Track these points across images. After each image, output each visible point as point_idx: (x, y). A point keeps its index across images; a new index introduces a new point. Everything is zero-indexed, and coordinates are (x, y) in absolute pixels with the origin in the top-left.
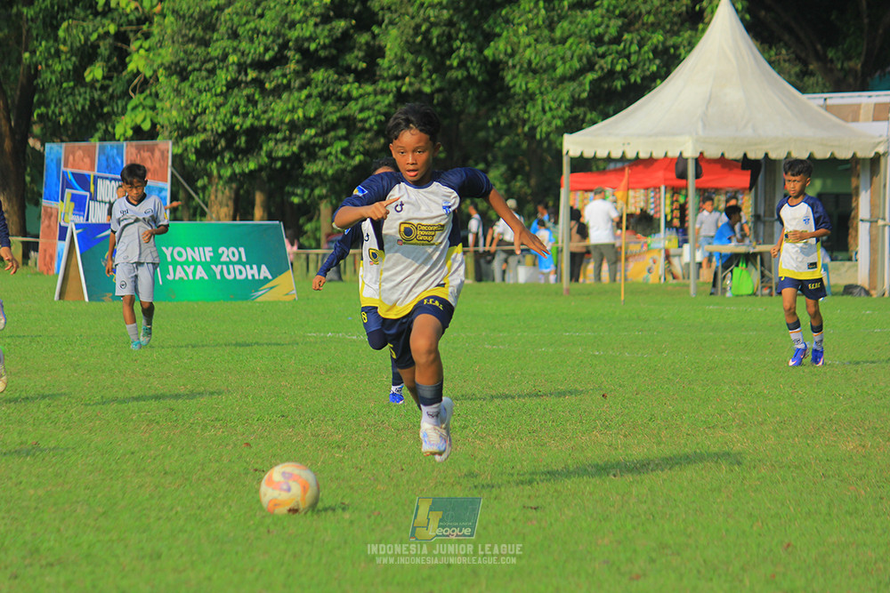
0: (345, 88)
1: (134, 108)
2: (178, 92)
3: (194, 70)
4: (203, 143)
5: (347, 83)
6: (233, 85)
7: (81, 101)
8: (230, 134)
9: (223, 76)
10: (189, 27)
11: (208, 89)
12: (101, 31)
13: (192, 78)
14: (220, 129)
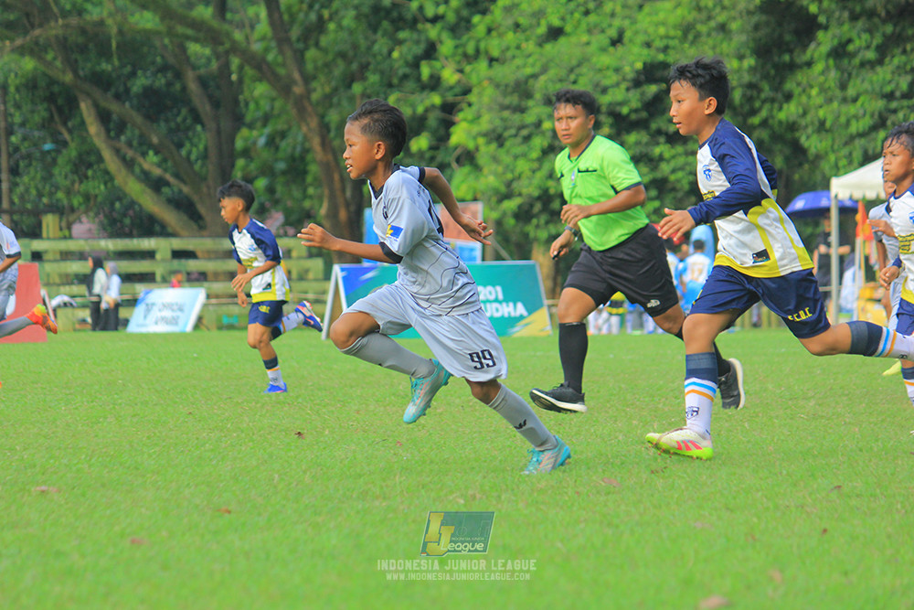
0: (657, 151)
2: (495, 159)
3: (511, 136)
4: (520, 207)
5: (658, 144)
8: (545, 198)
9: (539, 142)
10: (505, 94)
11: (524, 155)
12: (428, 103)
13: (508, 144)
14: (536, 193)
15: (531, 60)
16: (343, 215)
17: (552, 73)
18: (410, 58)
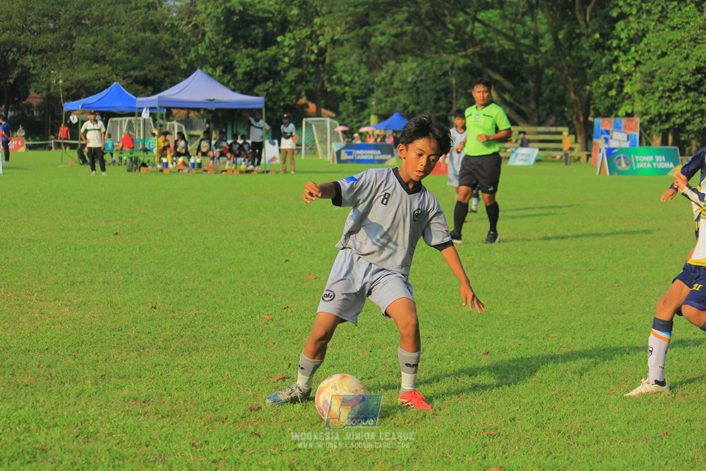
0: (701, 99)
1: (626, 105)
2: (642, 100)
3: (647, 92)
4: (650, 118)
5: (702, 97)
6: (661, 98)
7: (608, 103)
8: (660, 115)
9: (658, 95)
10: (645, 77)
11: (652, 99)
12: (615, 78)
13: (646, 95)
14: (656, 113)
15: (655, 65)
16: (582, 119)
17: (663, 69)
18: (608, 61)
